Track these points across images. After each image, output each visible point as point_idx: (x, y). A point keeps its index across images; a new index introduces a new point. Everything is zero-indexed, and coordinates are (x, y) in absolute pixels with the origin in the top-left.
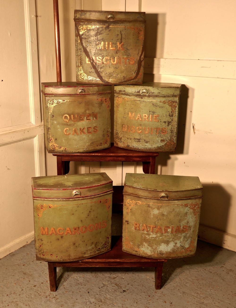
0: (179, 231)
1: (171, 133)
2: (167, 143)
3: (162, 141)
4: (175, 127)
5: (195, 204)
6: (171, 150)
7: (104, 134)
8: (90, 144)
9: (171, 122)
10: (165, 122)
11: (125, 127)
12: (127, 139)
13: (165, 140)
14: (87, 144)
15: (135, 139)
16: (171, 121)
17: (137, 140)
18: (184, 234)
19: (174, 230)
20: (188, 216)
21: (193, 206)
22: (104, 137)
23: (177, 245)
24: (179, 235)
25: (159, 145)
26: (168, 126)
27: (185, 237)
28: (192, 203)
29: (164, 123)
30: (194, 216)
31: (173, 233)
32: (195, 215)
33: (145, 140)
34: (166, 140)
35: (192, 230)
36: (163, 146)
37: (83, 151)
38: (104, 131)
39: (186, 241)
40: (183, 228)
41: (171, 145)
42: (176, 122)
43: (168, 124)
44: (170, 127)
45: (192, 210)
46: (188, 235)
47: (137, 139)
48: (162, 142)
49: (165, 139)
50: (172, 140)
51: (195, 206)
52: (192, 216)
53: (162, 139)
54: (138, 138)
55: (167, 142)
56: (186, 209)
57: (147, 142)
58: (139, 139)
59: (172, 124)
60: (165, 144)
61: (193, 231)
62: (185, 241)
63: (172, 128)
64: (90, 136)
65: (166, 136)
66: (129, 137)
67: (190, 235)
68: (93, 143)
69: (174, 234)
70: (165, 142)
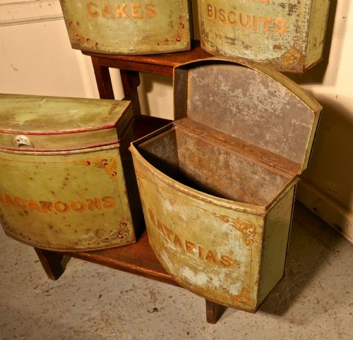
0: (215, 261)
1: (297, 31)
2: (285, 53)
3: (277, 47)
4: (306, 20)
5: (244, 222)
6: (293, 69)
7: (171, 22)
8: (143, 39)
9: (296, 6)
10: (283, 6)
11: (211, 10)
12: (214, 36)
13: (283, 47)
14: (136, 39)
15: (226, 37)
16: (296, 3)
17: (230, 41)
18: (224, 270)
19: (205, 254)
20: (230, 240)
21: (242, 226)
22: (172, 27)
23: (213, 282)
24: (216, 268)
25: (271, 57)
26: (289, 14)
27: (227, 275)
28: (238, 219)
29: (280, 8)
30: (245, 245)
31: (203, 259)
32: (247, 245)
33: (243, 42)
34: (285, 48)
35: (243, 269)
36: (278, 58)
37: (130, 52)
38: (170, 16)
39: (232, 284)
40: (222, 257)
41: (295, 58)
42: (307, 7)
43: (290, 11)
44: (294, 17)
45: (239, 233)
46: (234, 275)
47: (230, 39)
48: (276, 50)
49: (282, 44)
50: (298, 48)
51: (246, 228)
52: (241, 244)
53: (277, 43)
54: (231, 36)
55: (286, 51)
56: (225, 227)
57: (247, 47)
58: (234, 40)
59: (298, 11)
60: (283, 55)
61: (246, 272)
62: (229, 283)
63: (297, 21)
64: (140, 22)
65: (284, 38)
66: (217, 33)
67: (238, 276)
68: (148, 37)
69: (205, 261)
70: (283, 52)
